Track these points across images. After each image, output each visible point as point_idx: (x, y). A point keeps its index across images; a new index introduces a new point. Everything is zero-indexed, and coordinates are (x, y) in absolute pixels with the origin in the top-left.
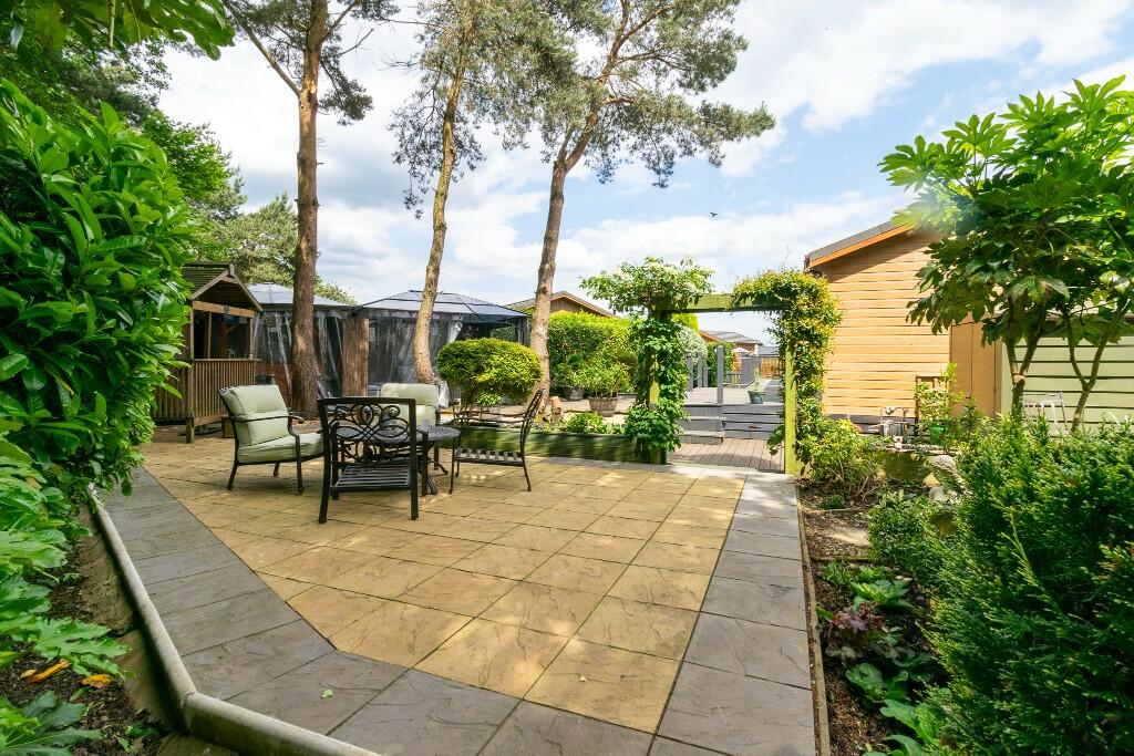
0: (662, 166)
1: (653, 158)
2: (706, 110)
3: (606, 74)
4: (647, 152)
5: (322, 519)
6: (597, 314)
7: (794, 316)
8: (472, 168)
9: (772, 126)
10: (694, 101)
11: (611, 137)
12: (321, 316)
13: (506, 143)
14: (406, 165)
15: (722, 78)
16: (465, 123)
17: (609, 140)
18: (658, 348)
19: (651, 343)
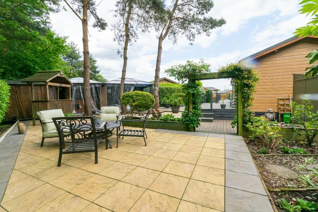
0: (191, 38)
1: (189, 36)
2: (205, 19)
3: (174, 10)
4: (187, 34)
5: (59, 165)
6: (174, 83)
7: (242, 79)
8: (136, 41)
9: (225, 23)
10: (201, 17)
11: (176, 31)
12: (93, 86)
13: (143, 30)
14: (117, 42)
15: (209, 10)
16: (133, 28)
17: (176, 32)
18: (192, 92)
19: (189, 91)
